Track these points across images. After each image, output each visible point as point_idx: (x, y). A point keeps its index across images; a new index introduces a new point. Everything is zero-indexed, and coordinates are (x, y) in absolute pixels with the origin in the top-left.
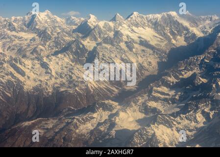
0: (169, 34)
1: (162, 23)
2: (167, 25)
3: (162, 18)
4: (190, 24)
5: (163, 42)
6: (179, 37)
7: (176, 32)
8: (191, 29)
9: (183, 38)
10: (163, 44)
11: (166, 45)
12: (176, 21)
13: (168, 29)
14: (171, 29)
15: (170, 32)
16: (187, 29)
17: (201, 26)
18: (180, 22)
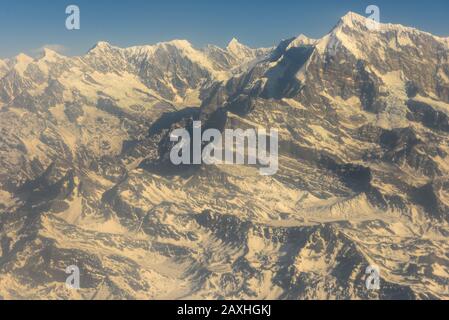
0: (170, 85)
1: (157, 63)
2: (168, 66)
3: (156, 53)
4: (214, 64)
5: (151, 101)
6: (190, 90)
7: (185, 80)
8: (214, 73)
9: (197, 93)
10: (148, 106)
11: (154, 107)
12: (186, 57)
13: (170, 74)
14: (174, 75)
15: (173, 81)
16: (206, 74)
17: (235, 67)
18: (193, 60)
